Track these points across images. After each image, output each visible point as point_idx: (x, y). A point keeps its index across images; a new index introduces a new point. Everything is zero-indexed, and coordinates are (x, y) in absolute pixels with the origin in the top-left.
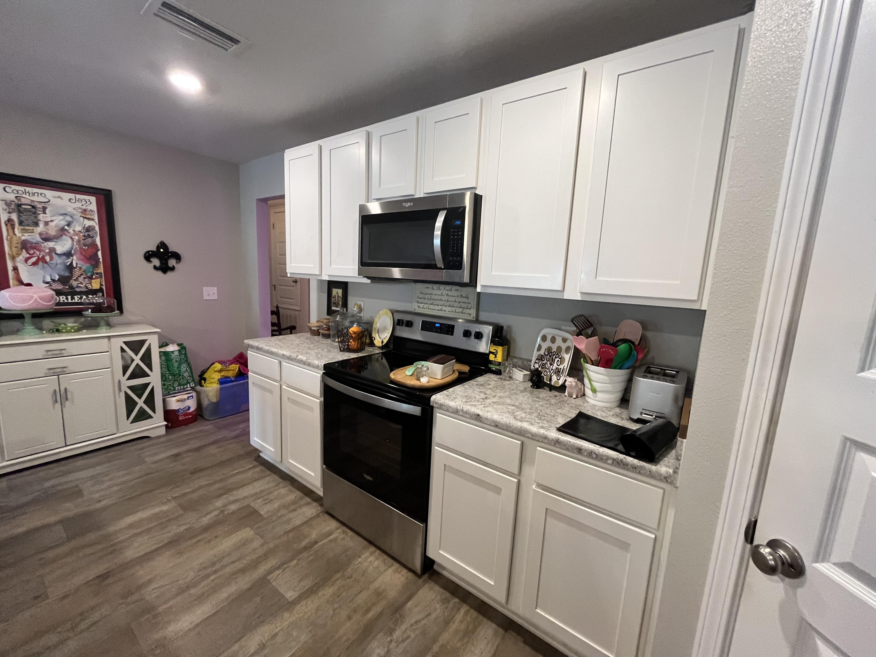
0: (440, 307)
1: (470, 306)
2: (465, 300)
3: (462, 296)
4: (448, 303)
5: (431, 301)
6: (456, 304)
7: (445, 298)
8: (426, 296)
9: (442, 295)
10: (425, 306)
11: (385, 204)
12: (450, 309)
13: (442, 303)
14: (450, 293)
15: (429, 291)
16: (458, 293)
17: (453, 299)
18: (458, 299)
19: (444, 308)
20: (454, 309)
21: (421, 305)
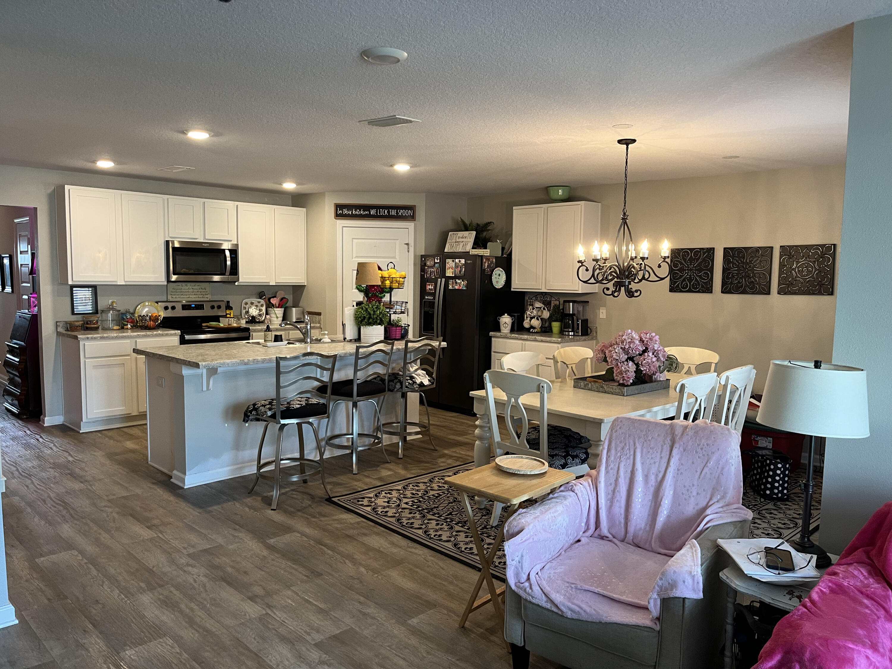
0: (188, 296)
1: (207, 293)
2: (204, 290)
3: (202, 289)
4: (194, 293)
5: (182, 293)
6: (198, 293)
7: (192, 290)
8: (178, 291)
9: (189, 289)
10: (177, 296)
11: (180, 242)
12: (195, 296)
13: (189, 293)
14: (194, 287)
15: (180, 287)
16: (199, 287)
17: (196, 291)
18: (199, 291)
19: (191, 296)
20: (197, 296)
21: (174, 296)
